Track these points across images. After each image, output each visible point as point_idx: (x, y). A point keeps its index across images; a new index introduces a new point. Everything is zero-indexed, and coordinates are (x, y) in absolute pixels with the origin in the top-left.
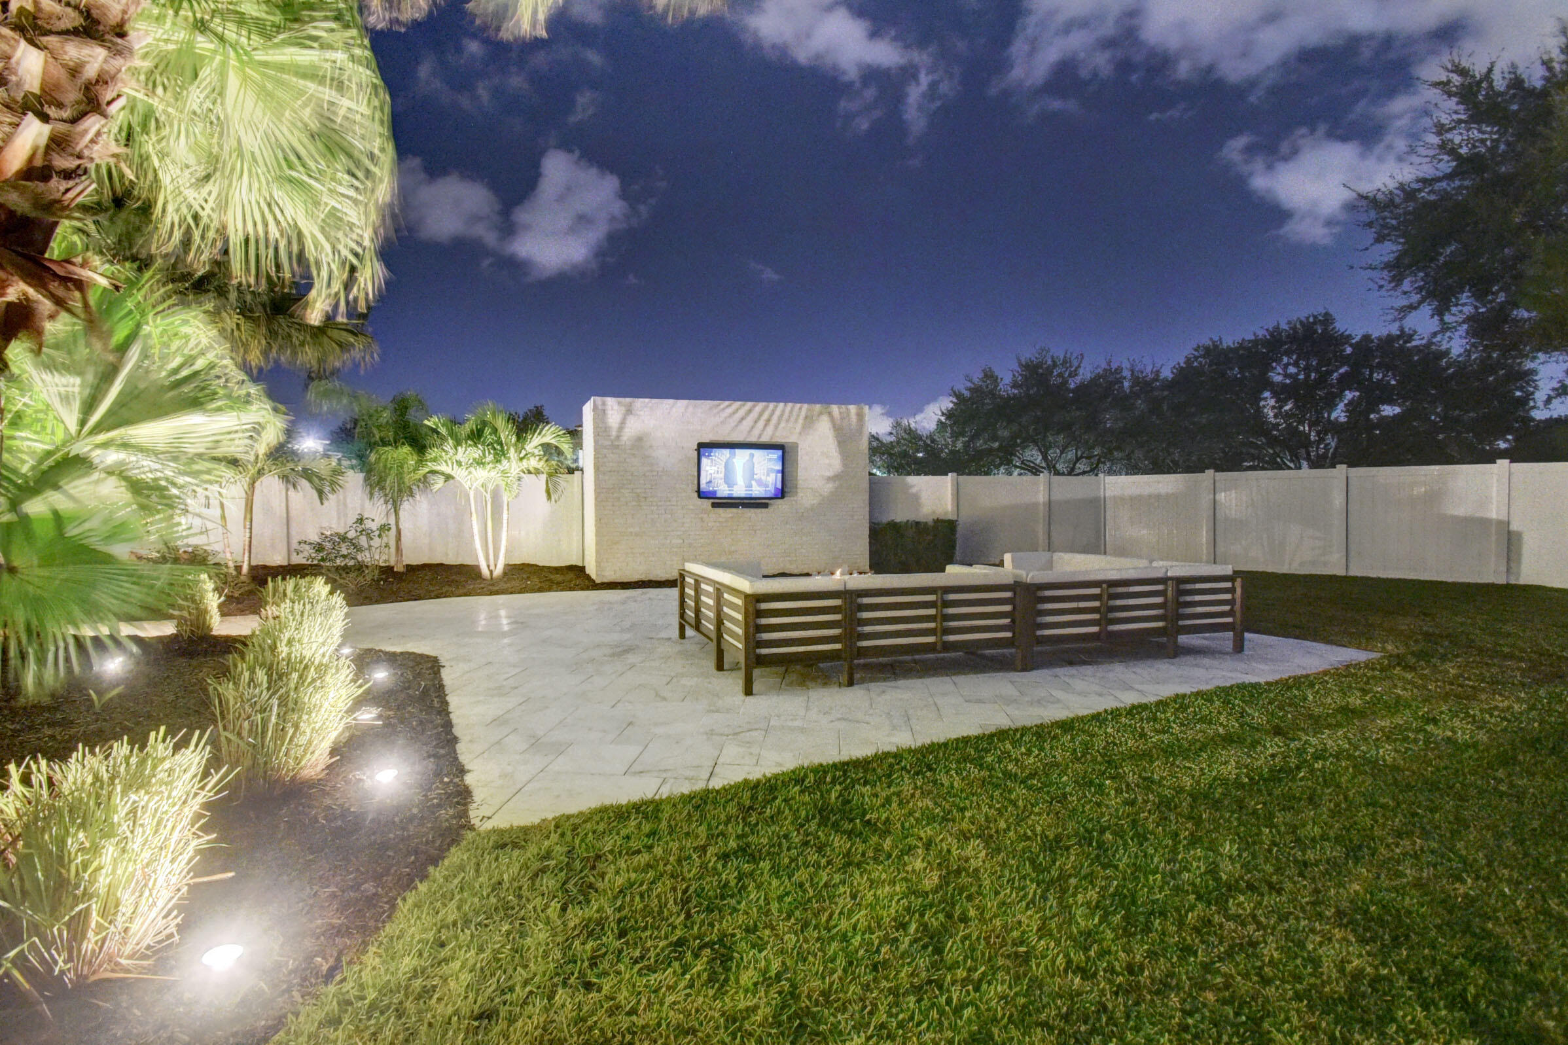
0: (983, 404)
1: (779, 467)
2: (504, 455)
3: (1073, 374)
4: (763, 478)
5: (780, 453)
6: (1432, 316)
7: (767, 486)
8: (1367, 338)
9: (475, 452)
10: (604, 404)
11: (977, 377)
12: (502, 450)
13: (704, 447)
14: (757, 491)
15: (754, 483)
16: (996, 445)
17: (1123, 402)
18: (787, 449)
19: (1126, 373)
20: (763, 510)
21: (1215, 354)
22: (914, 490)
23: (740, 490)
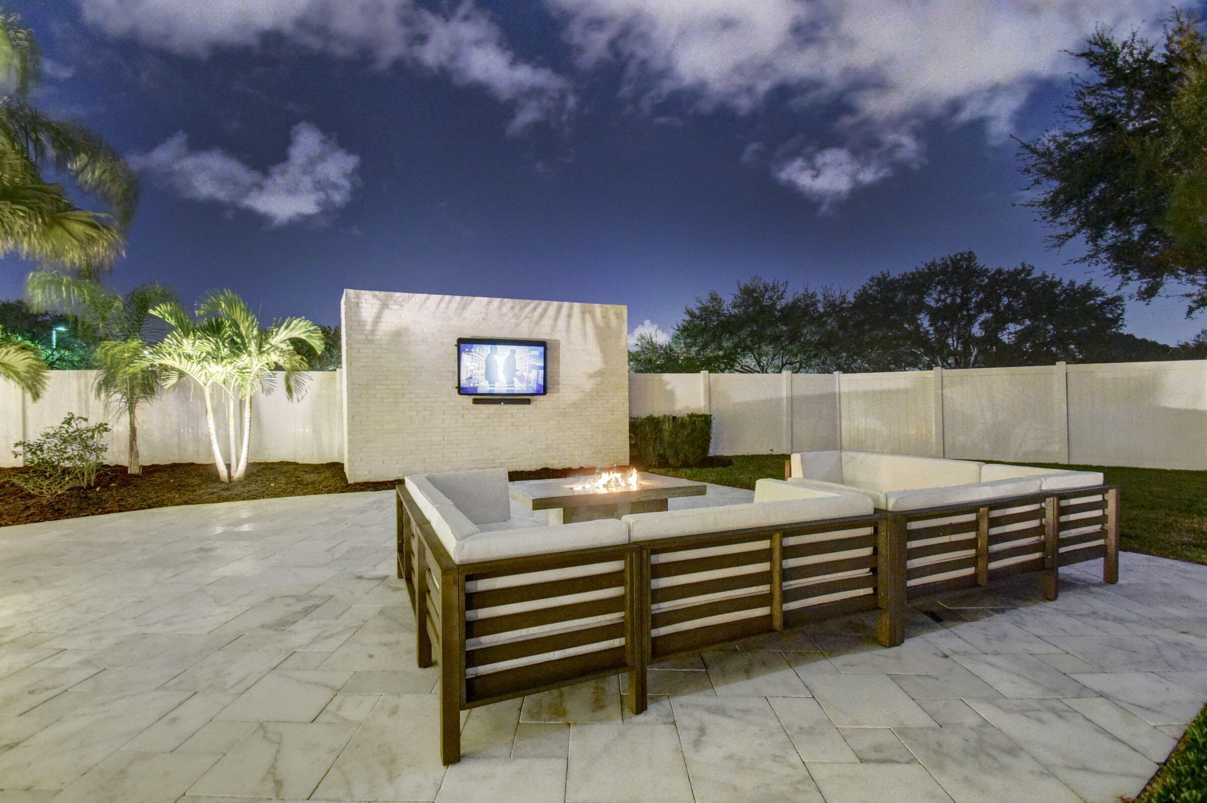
0: (711, 320)
1: (542, 364)
2: (246, 348)
3: (780, 297)
4: (525, 374)
5: (542, 349)
6: (1087, 243)
7: (528, 382)
8: (999, 272)
9: (207, 346)
10: (357, 297)
11: (705, 299)
12: (244, 343)
13: (464, 343)
14: (519, 387)
15: (515, 379)
16: (721, 353)
17: (818, 320)
18: (548, 346)
19: (820, 297)
20: (526, 406)
21: (885, 285)
22: (669, 387)
23: (501, 386)
